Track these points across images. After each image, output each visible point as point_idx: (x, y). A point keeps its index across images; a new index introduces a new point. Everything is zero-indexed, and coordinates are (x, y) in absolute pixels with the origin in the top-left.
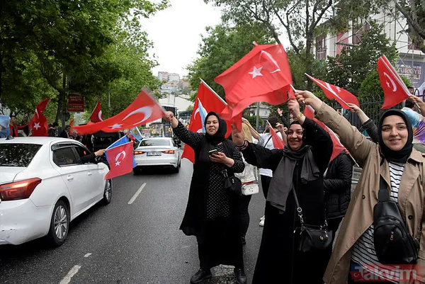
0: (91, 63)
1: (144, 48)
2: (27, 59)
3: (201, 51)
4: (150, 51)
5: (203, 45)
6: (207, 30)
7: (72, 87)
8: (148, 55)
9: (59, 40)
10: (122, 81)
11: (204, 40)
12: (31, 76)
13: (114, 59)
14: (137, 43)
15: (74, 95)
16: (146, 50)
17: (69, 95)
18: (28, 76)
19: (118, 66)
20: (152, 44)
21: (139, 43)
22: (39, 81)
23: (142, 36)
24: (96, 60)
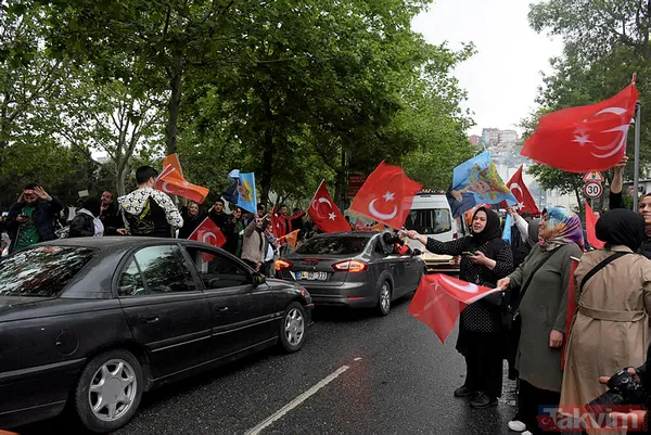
0: (376, 133)
1: (453, 102)
2: (299, 131)
3: (542, 97)
4: (462, 105)
5: (545, 88)
6: (552, 64)
7: (352, 165)
8: (459, 111)
9: (336, 112)
10: (418, 154)
11: (546, 81)
12: (304, 153)
13: (405, 126)
14: (443, 95)
15: (356, 175)
16: (457, 104)
17: (350, 175)
18: (299, 154)
19: (411, 135)
20: (464, 94)
21: (446, 95)
22: (313, 157)
23: (450, 84)
24: (382, 130)
